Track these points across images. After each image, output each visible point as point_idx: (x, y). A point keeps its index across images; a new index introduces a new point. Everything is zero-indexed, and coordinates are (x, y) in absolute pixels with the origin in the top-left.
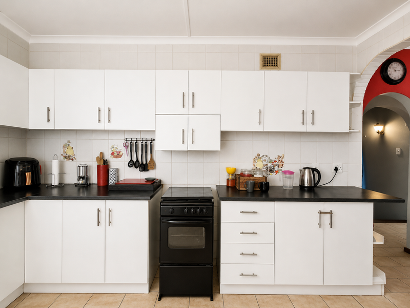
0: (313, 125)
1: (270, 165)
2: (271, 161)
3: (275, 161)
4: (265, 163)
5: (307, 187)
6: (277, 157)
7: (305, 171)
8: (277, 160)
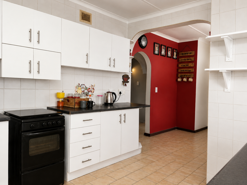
0: (114, 67)
1: (86, 91)
2: (86, 88)
3: (89, 89)
4: (83, 90)
5: (109, 104)
6: (90, 86)
7: (108, 94)
8: (91, 88)
